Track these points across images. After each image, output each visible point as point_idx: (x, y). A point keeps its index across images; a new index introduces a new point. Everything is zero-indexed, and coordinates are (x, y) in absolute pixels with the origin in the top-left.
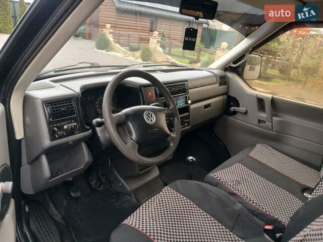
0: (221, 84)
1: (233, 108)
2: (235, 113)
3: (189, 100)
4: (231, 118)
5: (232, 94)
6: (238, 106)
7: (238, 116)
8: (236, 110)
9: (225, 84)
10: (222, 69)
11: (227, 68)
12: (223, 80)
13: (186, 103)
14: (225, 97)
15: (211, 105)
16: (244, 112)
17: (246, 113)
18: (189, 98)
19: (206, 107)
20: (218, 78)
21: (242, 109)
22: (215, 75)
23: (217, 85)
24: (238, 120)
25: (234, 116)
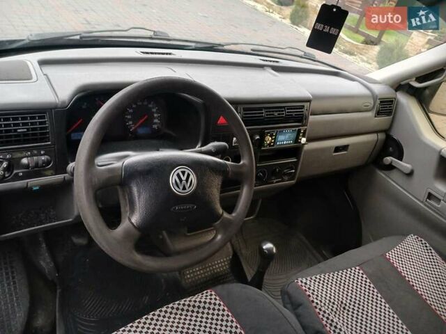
0: (378, 113)
1: (389, 159)
2: (391, 167)
3: (304, 136)
4: (382, 174)
5: (396, 135)
6: (400, 158)
7: (394, 174)
8: (394, 164)
9: (389, 113)
10: (392, 86)
11: (401, 86)
12: (386, 107)
13: (297, 140)
14: (382, 136)
15: (349, 147)
16: (408, 172)
17: (410, 174)
18: (304, 133)
19: (337, 149)
20: (378, 102)
21: (405, 165)
22: (374, 96)
23: (370, 114)
24: (393, 181)
25: (386, 172)
